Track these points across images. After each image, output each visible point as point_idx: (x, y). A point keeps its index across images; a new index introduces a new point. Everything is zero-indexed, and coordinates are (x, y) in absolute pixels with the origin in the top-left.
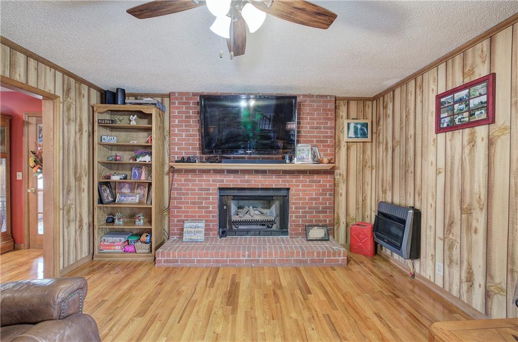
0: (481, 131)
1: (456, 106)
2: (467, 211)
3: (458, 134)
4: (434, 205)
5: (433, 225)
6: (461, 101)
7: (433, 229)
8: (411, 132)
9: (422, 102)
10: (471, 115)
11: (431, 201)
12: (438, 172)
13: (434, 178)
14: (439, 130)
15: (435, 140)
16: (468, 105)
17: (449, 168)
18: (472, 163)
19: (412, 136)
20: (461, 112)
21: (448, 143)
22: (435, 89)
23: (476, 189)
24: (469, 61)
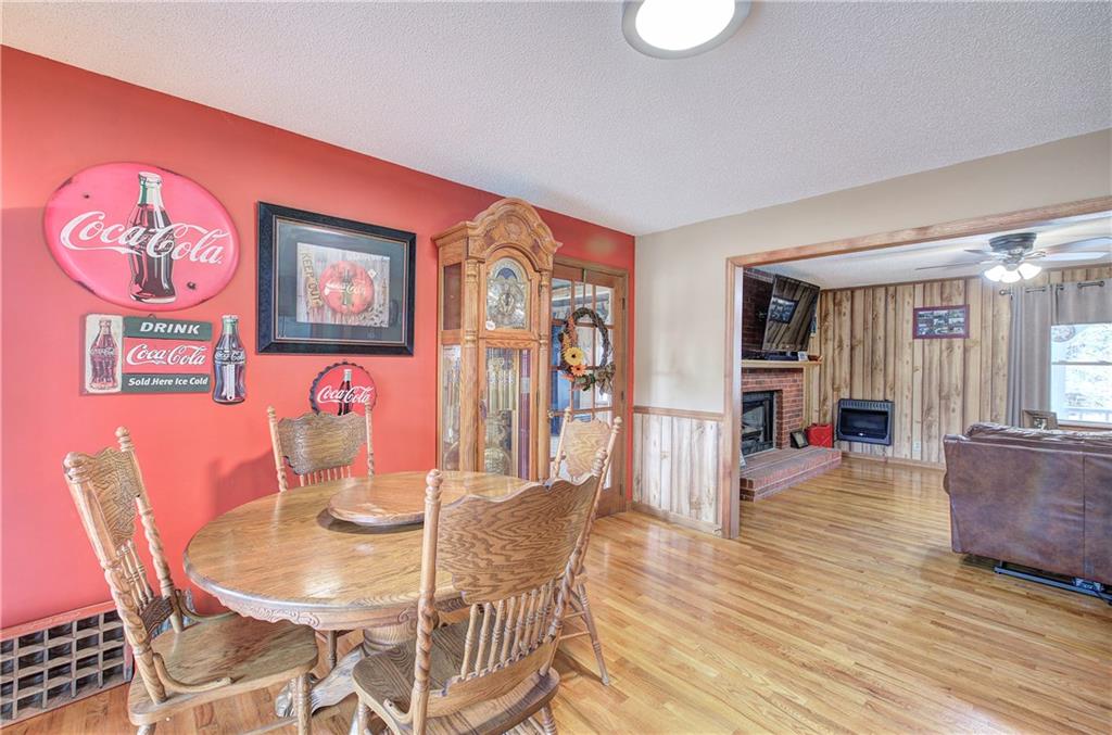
0: (958, 343)
1: (936, 320)
2: (945, 398)
3: (936, 342)
4: (910, 396)
5: (909, 412)
6: (940, 317)
7: (909, 416)
8: (881, 333)
9: (895, 309)
10: (951, 329)
11: (906, 392)
12: (914, 370)
13: (910, 374)
14: (915, 336)
15: (912, 345)
16: (947, 321)
17: (927, 366)
18: (950, 363)
19: (882, 338)
20: (939, 325)
21: (926, 347)
22: (911, 302)
23: (954, 381)
24: (947, 291)
